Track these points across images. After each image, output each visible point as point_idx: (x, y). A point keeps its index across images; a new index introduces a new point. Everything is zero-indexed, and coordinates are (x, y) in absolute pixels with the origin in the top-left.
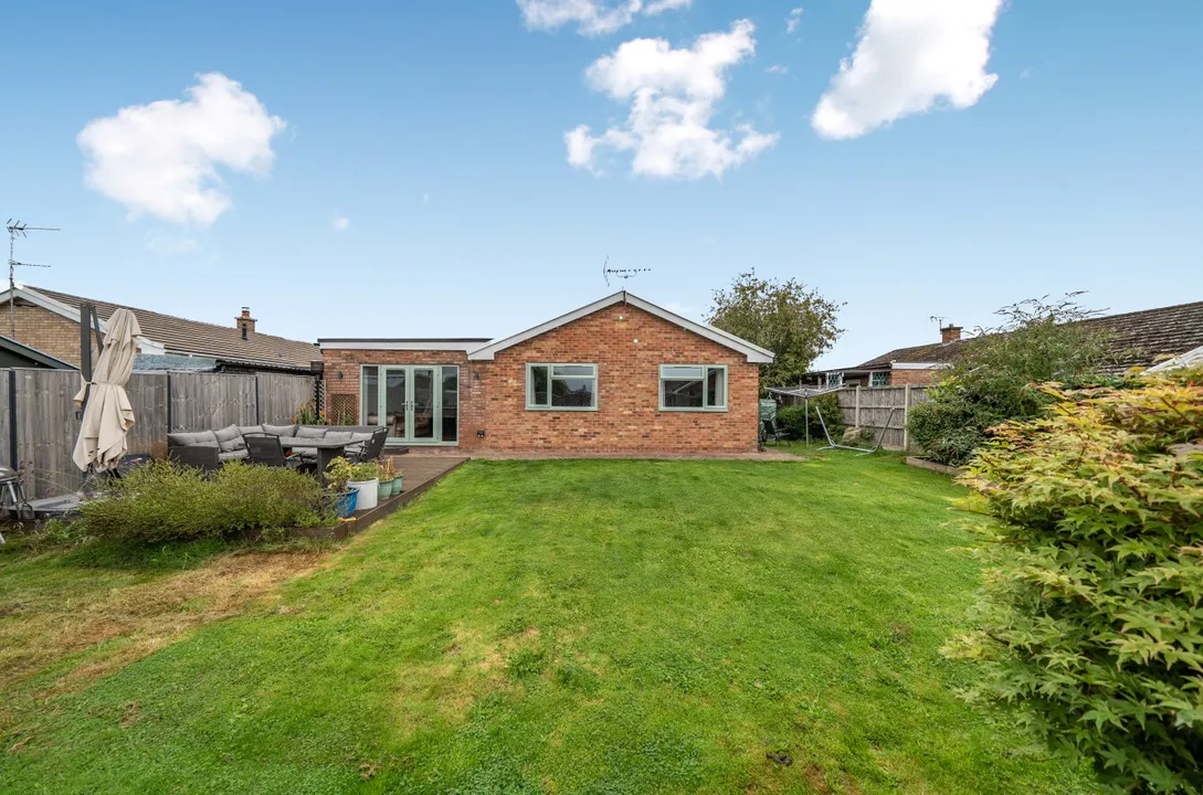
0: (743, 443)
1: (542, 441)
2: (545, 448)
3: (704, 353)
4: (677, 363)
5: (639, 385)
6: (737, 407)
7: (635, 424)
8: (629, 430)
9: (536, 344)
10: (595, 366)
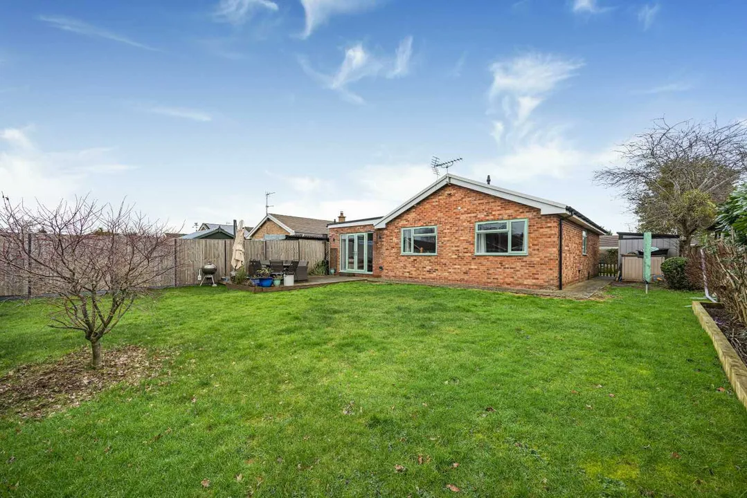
0: (542, 282)
1: (408, 274)
2: (410, 277)
3: (507, 211)
4: (488, 220)
5: (461, 238)
6: (536, 252)
7: (459, 265)
8: (455, 269)
9: (406, 217)
10: (435, 227)
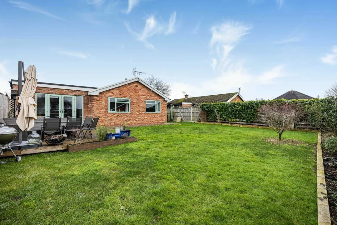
0: (164, 121)
1: (114, 123)
2: (115, 125)
3: (156, 97)
4: (150, 100)
5: (141, 106)
6: (163, 112)
7: (140, 117)
8: (139, 119)
9: (112, 91)
10: (129, 99)
